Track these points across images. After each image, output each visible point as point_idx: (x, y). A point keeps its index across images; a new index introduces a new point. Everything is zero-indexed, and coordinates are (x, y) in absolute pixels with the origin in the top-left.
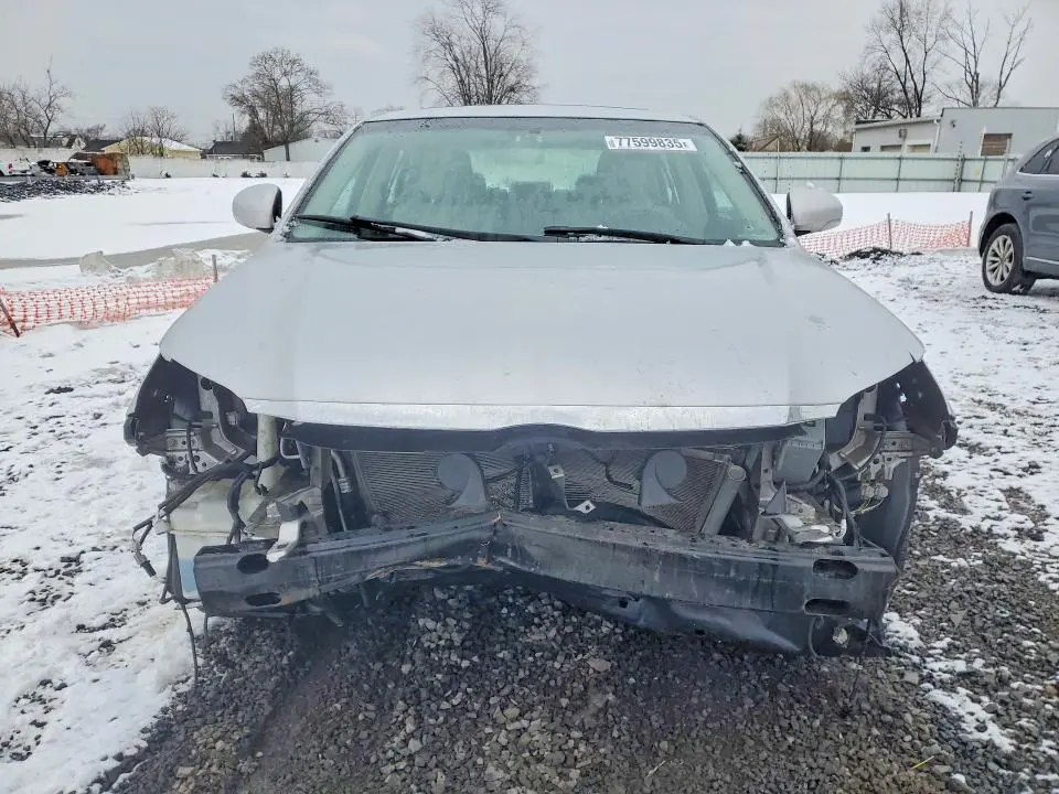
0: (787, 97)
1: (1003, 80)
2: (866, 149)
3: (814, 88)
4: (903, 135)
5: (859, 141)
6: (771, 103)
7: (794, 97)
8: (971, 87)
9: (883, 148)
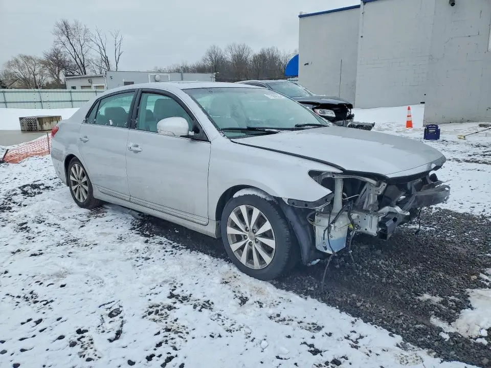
0: (17, 61)
1: (117, 59)
2: (74, 88)
3: (31, 58)
4: (90, 82)
5: (70, 84)
6: (9, 65)
7: (21, 62)
8: (105, 62)
9: (82, 87)
